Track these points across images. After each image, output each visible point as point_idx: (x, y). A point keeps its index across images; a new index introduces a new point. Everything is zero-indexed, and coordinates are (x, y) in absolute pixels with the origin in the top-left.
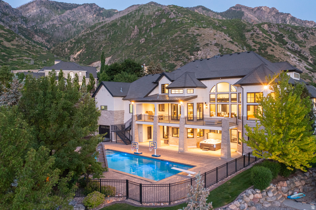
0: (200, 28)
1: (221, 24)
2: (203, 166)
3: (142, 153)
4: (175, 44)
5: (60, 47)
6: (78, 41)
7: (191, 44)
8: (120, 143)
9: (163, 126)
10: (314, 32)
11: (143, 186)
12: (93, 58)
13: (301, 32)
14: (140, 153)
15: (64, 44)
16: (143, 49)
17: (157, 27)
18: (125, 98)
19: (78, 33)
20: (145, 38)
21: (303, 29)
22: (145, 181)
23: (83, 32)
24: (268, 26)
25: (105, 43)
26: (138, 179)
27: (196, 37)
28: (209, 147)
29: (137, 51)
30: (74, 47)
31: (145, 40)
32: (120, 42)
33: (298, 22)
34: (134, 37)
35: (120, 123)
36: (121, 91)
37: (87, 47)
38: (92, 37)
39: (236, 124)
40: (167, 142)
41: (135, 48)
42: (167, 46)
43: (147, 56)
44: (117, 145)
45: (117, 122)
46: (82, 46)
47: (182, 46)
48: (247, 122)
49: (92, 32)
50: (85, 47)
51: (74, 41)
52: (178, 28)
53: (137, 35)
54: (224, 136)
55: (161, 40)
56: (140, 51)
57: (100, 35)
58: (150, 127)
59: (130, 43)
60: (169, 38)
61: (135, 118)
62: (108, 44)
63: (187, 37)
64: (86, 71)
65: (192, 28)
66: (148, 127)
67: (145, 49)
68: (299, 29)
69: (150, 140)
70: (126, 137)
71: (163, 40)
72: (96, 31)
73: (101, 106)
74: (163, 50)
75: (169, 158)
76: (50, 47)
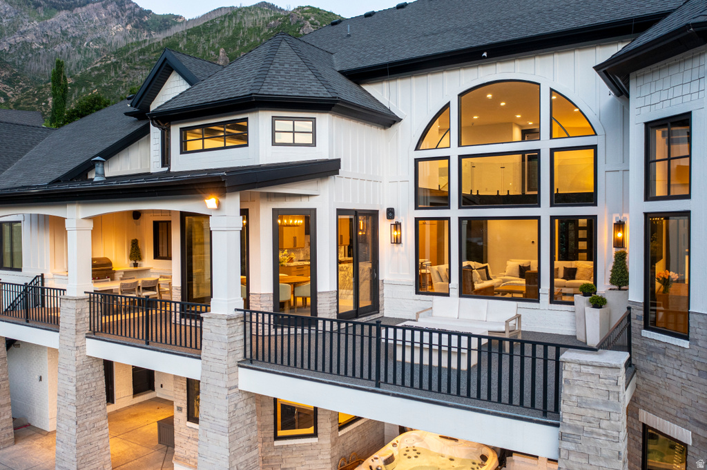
5: (34, 95)
38: (116, 73)
49: (117, 63)
57: (136, 69)
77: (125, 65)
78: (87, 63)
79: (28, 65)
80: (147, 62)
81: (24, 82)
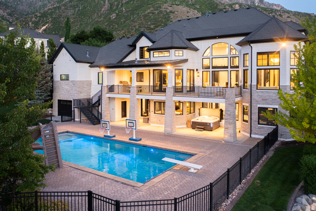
0: (173, 5)
1: (193, 3)
2: (206, 154)
3: (114, 136)
4: (147, 20)
5: (23, 21)
6: (44, 15)
7: (164, 20)
8: (85, 123)
9: (142, 100)
10: (282, 14)
11: (123, 206)
12: (60, 33)
13: (270, 14)
14: (112, 136)
15: (28, 17)
16: (114, 24)
17: (129, 3)
18: (92, 65)
19: (44, 7)
20: (116, 13)
21: (272, 11)
22: (122, 183)
23: (49, 6)
24: (239, 6)
25: (74, 18)
26: (110, 180)
27: (170, 14)
28: (205, 127)
29: (108, 27)
30: (39, 21)
31: (117, 16)
32: (89, 17)
33: (266, 5)
34: (105, 13)
35: (85, 97)
36: (87, 55)
37: (53, 21)
38: (59, 11)
39: (240, 95)
40: (147, 121)
41: (106, 24)
42: (140, 22)
43: (118, 32)
44: (81, 125)
45: (82, 96)
46: (48, 21)
47: (155, 23)
48: (257, 92)
49: (59, 6)
50: (51, 22)
51: (39, 15)
52: (151, 4)
53: (108, 10)
54: (229, 111)
55: (133, 16)
56: (111, 26)
57: (68, 9)
58: (125, 102)
59: (101, 18)
60: (142, 14)
61: (105, 90)
62: (76, 19)
63: (160, 13)
64: (48, 40)
65: (165, 5)
66: (122, 102)
67: (116, 25)
68: (268, 11)
69: (125, 118)
70: (93, 115)
71: (135, 16)
72: (64, 5)
73: (61, 75)
74: (135, 26)
75: (154, 142)
76: (12, 21)
77: (63, 8)
78: (44, 6)
79: (18, 7)
80: (73, 6)
81: (17, 15)
